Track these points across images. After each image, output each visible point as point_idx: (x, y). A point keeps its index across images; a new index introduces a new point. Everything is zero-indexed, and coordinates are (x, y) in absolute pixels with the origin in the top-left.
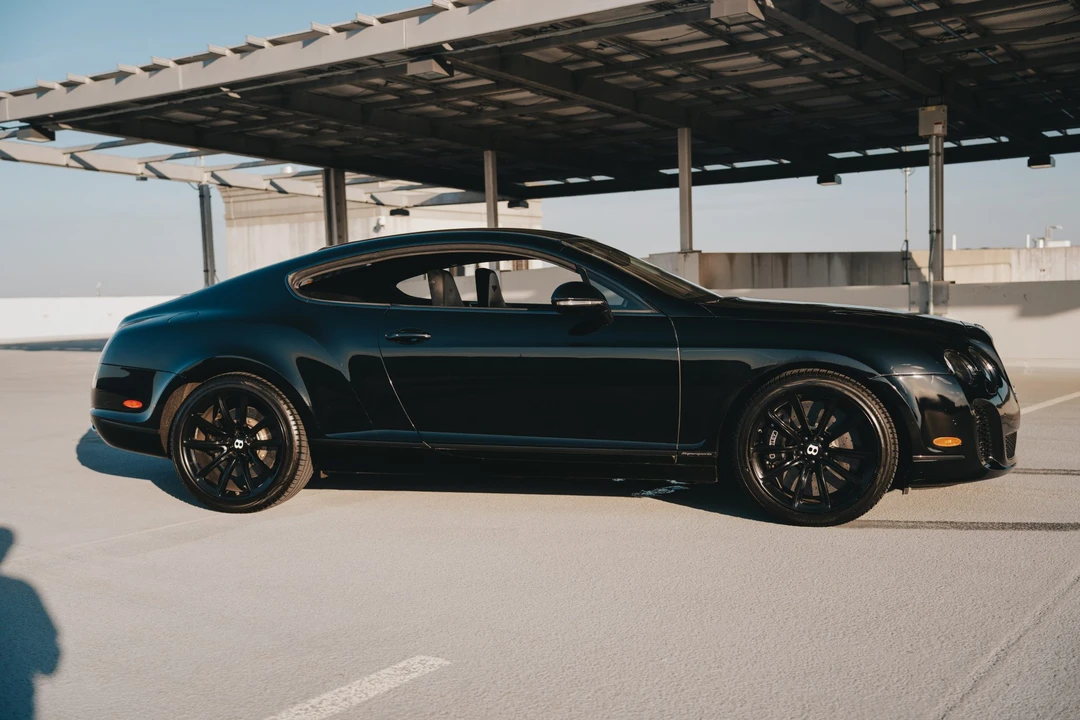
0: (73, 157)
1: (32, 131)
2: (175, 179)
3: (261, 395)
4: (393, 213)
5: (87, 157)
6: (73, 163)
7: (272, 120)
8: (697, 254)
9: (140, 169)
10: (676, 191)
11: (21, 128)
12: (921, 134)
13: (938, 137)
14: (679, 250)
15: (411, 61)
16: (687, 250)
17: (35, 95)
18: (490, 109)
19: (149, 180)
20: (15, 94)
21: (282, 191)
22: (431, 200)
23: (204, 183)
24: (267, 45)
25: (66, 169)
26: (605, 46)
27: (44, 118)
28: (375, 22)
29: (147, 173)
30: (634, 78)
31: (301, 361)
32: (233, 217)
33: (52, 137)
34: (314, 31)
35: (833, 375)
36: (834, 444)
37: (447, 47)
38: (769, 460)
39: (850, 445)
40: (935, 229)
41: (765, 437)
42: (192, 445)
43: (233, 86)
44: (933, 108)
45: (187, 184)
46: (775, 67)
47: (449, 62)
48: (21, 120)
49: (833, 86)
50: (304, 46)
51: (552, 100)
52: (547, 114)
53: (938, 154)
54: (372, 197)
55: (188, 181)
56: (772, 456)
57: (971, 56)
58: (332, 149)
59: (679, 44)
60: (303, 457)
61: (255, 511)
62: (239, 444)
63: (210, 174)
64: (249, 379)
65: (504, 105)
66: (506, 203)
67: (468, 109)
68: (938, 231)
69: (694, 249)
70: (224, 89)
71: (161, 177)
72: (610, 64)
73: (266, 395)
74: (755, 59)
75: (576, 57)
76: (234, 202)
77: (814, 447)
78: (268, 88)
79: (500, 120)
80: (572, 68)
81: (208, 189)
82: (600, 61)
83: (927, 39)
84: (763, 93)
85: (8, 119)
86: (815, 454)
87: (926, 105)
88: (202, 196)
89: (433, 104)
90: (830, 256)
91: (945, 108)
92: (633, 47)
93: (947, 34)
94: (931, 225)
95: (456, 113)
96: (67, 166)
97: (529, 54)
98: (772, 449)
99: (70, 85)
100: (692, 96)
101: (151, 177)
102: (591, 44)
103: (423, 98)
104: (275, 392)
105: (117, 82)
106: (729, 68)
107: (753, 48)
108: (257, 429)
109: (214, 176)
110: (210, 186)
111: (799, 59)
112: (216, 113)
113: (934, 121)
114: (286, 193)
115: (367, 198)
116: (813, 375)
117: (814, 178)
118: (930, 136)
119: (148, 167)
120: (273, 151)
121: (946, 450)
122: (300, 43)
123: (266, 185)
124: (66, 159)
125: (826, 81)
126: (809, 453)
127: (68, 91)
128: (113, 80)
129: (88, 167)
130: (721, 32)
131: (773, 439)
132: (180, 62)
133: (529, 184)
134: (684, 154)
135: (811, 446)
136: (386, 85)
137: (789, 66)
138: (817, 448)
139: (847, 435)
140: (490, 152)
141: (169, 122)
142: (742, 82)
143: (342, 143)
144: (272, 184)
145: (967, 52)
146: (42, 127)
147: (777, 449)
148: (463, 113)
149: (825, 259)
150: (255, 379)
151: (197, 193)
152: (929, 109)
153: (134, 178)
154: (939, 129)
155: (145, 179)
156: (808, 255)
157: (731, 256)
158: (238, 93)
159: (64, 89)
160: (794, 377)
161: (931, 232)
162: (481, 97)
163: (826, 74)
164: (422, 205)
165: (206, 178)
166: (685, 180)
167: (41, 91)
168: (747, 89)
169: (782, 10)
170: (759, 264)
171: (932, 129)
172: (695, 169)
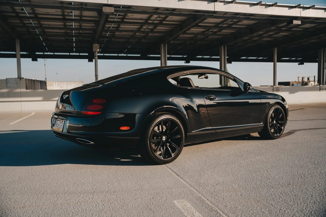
10: (16, 59)
12: (94, 50)
13: (97, 52)
14: (17, 77)
16: (19, 77)
40: (97, 75)
44: (97, 45)
53: (97, 56)
69: (22, 77)
75: (11, 11)
87: (95, 44)
91: (99, 45)
98: (271, 123)
102: (18, 9)
113: (96, 48)
118: (95, 52)
126: (274, 123)
131: (270, 120)
134: (18, 48)
166: (18, 56)
171: (97, 50)
172: (21, 53)
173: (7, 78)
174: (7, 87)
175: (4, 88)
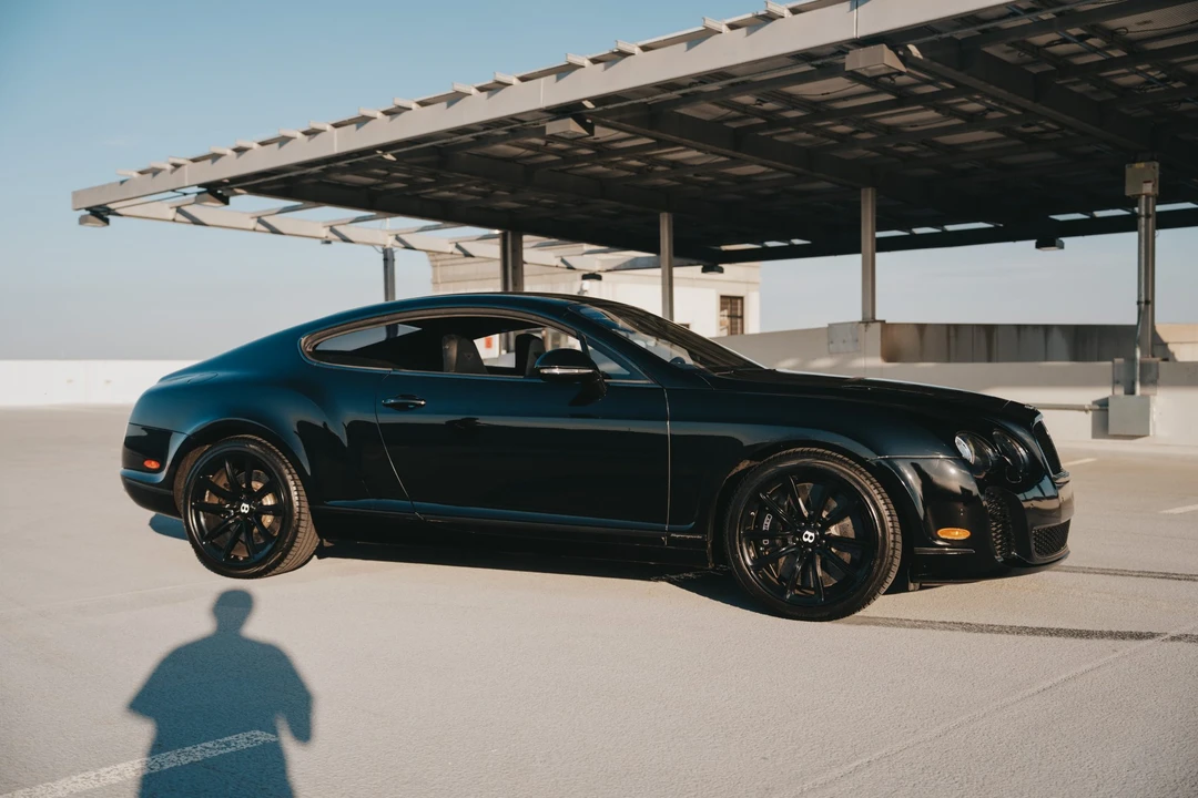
0: (260, 221)
1: (207, 196)
2: (359, 243)
3: (264, 459)
4: (585, 277)
5: (272, 220)
6: (260, 227)
7: (440, 183)
8: (878, 325)
9: (325, 233)
10: (858, 257)
11: (199, 193)
12: (1129, 192)
13: (1148, 196)
14: (860, 319)
15: (550, 121)
16: (869, 319)
17: (209, 161)
18: (660, 168)
19: (333, 243)
20: (194, 160)
21: (468, 255)
22: (625, 264)
23: (388, 246)
24: (414, 106)
25: (254, 233)
26: (764, 102)
27: (219, 184)
28: (515, 81)
29: (332, 236)
30: (803, 135)
31: (301, 424)
32: (439, 281)
33: (225, 201)
34: (457, 92)
35: (830, 456)
36: (834, 530)
37: (589, 105)
38: (763, 546)
39: (851, 534)
40: (1143, 299)
41: (759, 521)
42: (201, 507)
43: (386, 148)
44: (1142, 165)
45: (371, 248)
46: (957, 121)
47: (589, 121)
48: (200, 186)
49: (1032, 141)
50: (448, 107)
51: (723, 159)
52: (724, 173)
53: (1147, 216)
54: (563, 261)
55: (373, 245)
56: (766, 542)
57: (1184, 106)
58: (509, 211)
59: (845, 98)
60: (303, 524)
61: (256, 577)
62: (245, 508)
63: (394, 237)
64: (254, 442)
65: (674, 164)
66: (700, 267)
67: (638, 170)
68: (1147, 302)
69: (877, 318)
70: (379, 152)
71: (346, 240)
72: (773, 120)
73: (268, 459)
74: (931, 114)
75: (735, 113)
76: (442, 266)
77: (810, 534)
78: (418, 149)
79: (673, 180)
80: (734, 125)
81: (392, 253)
82: (762, 118)
83: (1127, 89)
84: (954, 149)
85: (187, 184)
86: (811, 541)
87: (1135, 162)
88: (386, 260)
89: (600, 164)
90: (1047, 329)
91: (1157, 164)
92: (794, 102)
93: (1148, 83)
94: (1139, 296)
95: (626, 173)
96: (254, 230)
97: (682, 111)
98: (766, 535)
99: (240, 151)
100: (874, 154)
101: (335, 240)
102: (747, 99)
103: (585, 158)
104: (278, 456)
105: (281, 146)
106: (910, 122)
107: (927, 101)
108: (263, 493)
109: (398, 239)
110: (395, 249)
111: (984, 113)
112: (385, 176)
113: (1143, 181)
114: (472, 256)
115: (557, 262)
116: (809, 455)
117: (1033, 242)
118: (1140, 196)
119: (332, 230)
120: (448, 213)
121: (953, 543)
122: (444, 104)
123: (451, 248)
124: (253, 223)
125: (1022, 136)
126: (805, 540)
127: (238, 156)
128: (276, 145)
129: (275, 231)
130: (886, 84)
131: (767, 524)
132: (336, 126)
133: (725, 248)
134: (868, 217)
135: (807, 532)
136: (546, 145)
137: (973, 120)
138: (813, 535)
139: (848, 521)
140: (666, 214)
141: (341, 186)
142: (926, 138)
143: (516, 205)
144: (458, 247)
145: (1180, 102)
146: (218, 191)
147: (771, 535)
148: (633, 174)
149: (1041, 332)
150: (260, 443)
151: (382, 256)
152: (1137, 165)
153: (319, 241)
154: (1148, 188)
155: (329, 242)
156: (1019, 328)
157: (921, 328)
158: (393, 155)
159: (234, 153)
160: (789, 457)
161: (1139, 303)
162: (647, 157)
163: (1020, 128)
164: (615, 270)
165: (390, 242)
166: (868, 245)
167: (215, 157)
168: (934, 146)
169: (933, 59)
170: (956, 336)
171: (1141, 188)
172: (879, 234)
173: (831, 322)
174: (831, 354)
175: (821, 356)
